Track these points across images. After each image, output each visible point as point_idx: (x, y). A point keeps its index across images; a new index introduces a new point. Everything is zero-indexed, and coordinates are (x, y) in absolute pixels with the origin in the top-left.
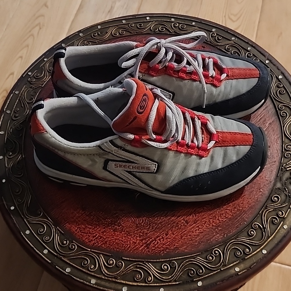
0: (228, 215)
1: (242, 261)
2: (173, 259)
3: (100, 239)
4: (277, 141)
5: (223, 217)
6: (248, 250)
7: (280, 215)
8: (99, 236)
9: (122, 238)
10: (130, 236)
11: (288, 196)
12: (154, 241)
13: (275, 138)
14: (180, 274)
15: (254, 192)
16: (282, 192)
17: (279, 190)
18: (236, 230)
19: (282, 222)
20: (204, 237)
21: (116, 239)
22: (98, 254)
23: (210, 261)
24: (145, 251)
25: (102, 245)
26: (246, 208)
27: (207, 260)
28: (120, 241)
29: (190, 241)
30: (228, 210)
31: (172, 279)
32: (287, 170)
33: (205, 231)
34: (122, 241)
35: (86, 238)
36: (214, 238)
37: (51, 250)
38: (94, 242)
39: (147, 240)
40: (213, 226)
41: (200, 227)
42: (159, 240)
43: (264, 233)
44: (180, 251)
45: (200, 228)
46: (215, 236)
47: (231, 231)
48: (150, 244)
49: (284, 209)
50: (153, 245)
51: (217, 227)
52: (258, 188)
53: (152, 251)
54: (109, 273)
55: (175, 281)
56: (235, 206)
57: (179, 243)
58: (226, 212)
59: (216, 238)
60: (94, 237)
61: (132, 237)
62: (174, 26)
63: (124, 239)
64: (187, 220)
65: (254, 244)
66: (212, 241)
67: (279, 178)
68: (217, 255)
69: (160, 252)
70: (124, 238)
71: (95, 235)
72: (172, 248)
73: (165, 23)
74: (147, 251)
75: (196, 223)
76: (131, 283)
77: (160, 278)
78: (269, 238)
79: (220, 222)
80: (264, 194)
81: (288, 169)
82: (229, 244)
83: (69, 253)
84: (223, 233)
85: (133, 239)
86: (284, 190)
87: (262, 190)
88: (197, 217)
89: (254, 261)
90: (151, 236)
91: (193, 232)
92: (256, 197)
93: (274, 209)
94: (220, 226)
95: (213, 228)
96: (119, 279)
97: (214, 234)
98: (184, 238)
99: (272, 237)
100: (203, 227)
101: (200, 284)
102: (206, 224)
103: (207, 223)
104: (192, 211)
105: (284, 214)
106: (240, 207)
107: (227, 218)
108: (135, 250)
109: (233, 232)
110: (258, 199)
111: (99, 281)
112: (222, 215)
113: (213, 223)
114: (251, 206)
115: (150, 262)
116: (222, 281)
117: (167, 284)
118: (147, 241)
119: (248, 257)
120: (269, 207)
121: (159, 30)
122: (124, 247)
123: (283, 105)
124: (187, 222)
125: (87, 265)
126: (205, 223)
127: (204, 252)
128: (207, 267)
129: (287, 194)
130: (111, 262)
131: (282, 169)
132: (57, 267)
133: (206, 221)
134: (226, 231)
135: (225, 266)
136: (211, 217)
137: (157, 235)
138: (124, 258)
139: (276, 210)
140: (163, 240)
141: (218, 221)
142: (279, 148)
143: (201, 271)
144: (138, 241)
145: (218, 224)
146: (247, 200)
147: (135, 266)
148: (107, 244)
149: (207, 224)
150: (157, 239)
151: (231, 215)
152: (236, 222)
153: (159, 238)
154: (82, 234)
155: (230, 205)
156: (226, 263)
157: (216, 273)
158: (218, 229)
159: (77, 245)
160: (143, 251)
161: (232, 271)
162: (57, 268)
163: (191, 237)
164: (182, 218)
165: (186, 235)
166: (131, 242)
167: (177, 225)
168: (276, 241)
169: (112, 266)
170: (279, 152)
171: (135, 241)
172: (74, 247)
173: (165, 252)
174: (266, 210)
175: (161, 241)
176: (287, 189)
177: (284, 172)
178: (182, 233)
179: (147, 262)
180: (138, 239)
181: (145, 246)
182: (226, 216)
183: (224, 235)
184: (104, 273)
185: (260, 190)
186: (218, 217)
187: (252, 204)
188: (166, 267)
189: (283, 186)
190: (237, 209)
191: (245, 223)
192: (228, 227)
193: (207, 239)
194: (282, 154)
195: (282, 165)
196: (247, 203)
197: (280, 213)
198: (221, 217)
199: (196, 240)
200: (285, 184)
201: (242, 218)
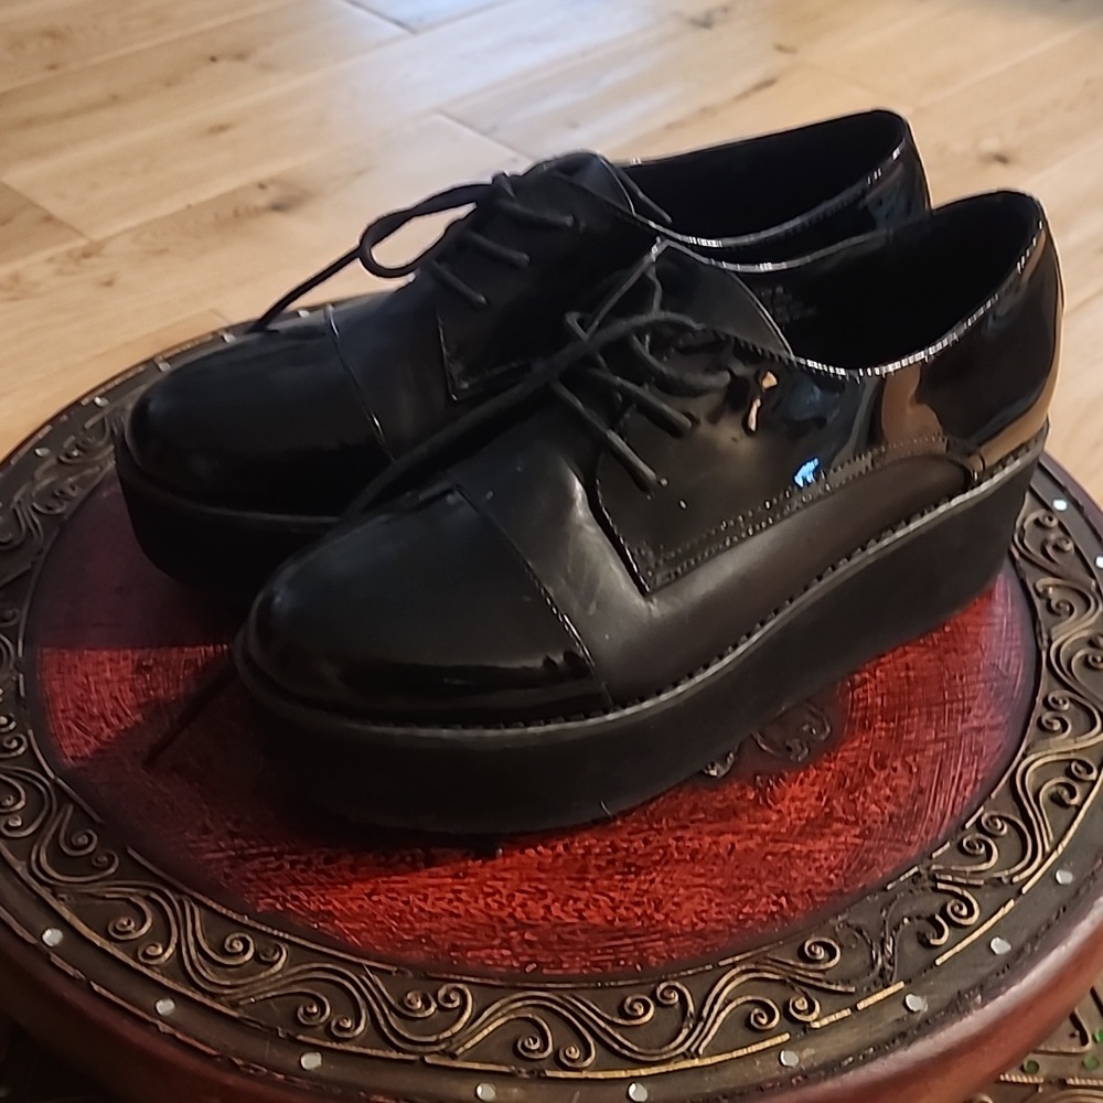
0: (593, 914)
1: (526, 1076)
2: (287, 936)
4: (965, 789)
5: (571, 909)
6: (575, 1052)
7: (797, 1011)
9: (180, 800)
10: (208, 805)
11: (878, 968)
12: (272, 859)
14: (269, 995)
15: (750, 892)
16: (866, 947)
17: (857, 935)
18: (585, 972)
19: (787, 1036)
20: (453, 932)
21: (158, 791)
22: (64, 799)
23: (404, 1012)
24: (216, 869)
26: (679, 923)
27: (401, 1003)
30: (608, 896)
31: (226, 991)
32: (935, 889)
33: (472, 915)
34: (172, 805)
35: (73, 745)
36: (482, 954)
39: (253, 843)
40: (511, 915)
41: (463, 896)
42: (293, 864)
43: (685, 1032)
44: (330, 928)
45: (459, 900)
46: (492, 947)
47: (566, 965)
48: (253, 860)
49: (831, 1000)
50: (257, 866)
51: (522, 927)
52: (778, 891)
53: (237, 882)
54: (46, 866)
55: (234, 1005)
56: (645, 899)
57: (350, 904)
58: (597, 900)
59: (490, 957)
61: (211, 811)
64: (434, 855)
65: (616, 1047)
66: (469, 959)
67: (885, 896)
68: (450, 1006)
69: (263, 898)
70: (186, 801)
72: (313, 907)
74: (224, 872)
75: (459, 878)
76: (85, 930)
77: (189, 968)
78: (693, 1058)
79: (544, 918)
80: (785, 918)
81: (941, 886)
84: (530, 956)
86: (876, 946)
87: (788, 901)
88: (478, 862)
91: (425, 899)
92: (745, 910)
93: (788, 981)
94: (540, 930)
95: (506, 922)
96: (63, 899)
97: (497, 942)
98: (380, 902)
99: (708, 1061)
100: (476, 902)
101: (311, 1061)
102: (489, 900)
103: (497, 897)
105: (814, 1016)
106: (658, 911)
107: (581, 917)
108: (189, 849)
109: (571, 972)
110: (750, 922)
112: (571, 902)
113: (519, 909)
114: (702, 930)
115: (202, 905)
117: (198, 997)
118: (251, 847)
119: (561, 1074)
120: (770, 962)
123: (1071, 700)
124: (430, 861)
125: (5, 811)
126: (489, 895)
127: (410, 974)
128: (382, 1022)
129: (880, 962)
130: (83, 840)
131: (918, 874)
133: (502, 890)
134: (546, 953)
135: (453, 1057)
136: (530, 886)
138: (132, 853)
139: (793, 988)
140: (303, 871)
141: (542, 912)
142: (956, 812)
143: (349, 1024)
145: (536, 920)
146: (702, 905)
147: (146, 892)
149: (495, 901)
150: (286, 857)
151: (605, 917)
152: (610, 947)
153: (295, 857)
154: (74, 728)
155: (628, 889)
156: (461, 1050)
157: (398, 1060)
158: (523, 935)
159: (30, 747)
160: (213, 866)
161: (461, 1089)
163: (407, 909)
165: (394, 895)
168: (710, 1085)
169: (72, 853)
170: (946, 822)
172: (15, 744)
173: (278, 906)
174: (753, 966)
175: (292, 867)
176: (889, 948)
177: (923, 889)
179: (192, 898)
180: (225, 827)
181: (229, 857)
182: (584, 910)
183: (530, 963)
184: (33, 857)
185: (779, 897)
186: (554, 901)
187: (713, 924)
188: (240, 947)
189: (883, 928)
190: (645, 912)
191: (638, 967)
192: (564, 947)
193: (459, 943)
194: (957, 832)
195: (928, 862)
196: (696, 913)
197: (802, 1004)
198: (565, 903)
199: (417, 925)
200: (897, 928)
201: (641, 946)
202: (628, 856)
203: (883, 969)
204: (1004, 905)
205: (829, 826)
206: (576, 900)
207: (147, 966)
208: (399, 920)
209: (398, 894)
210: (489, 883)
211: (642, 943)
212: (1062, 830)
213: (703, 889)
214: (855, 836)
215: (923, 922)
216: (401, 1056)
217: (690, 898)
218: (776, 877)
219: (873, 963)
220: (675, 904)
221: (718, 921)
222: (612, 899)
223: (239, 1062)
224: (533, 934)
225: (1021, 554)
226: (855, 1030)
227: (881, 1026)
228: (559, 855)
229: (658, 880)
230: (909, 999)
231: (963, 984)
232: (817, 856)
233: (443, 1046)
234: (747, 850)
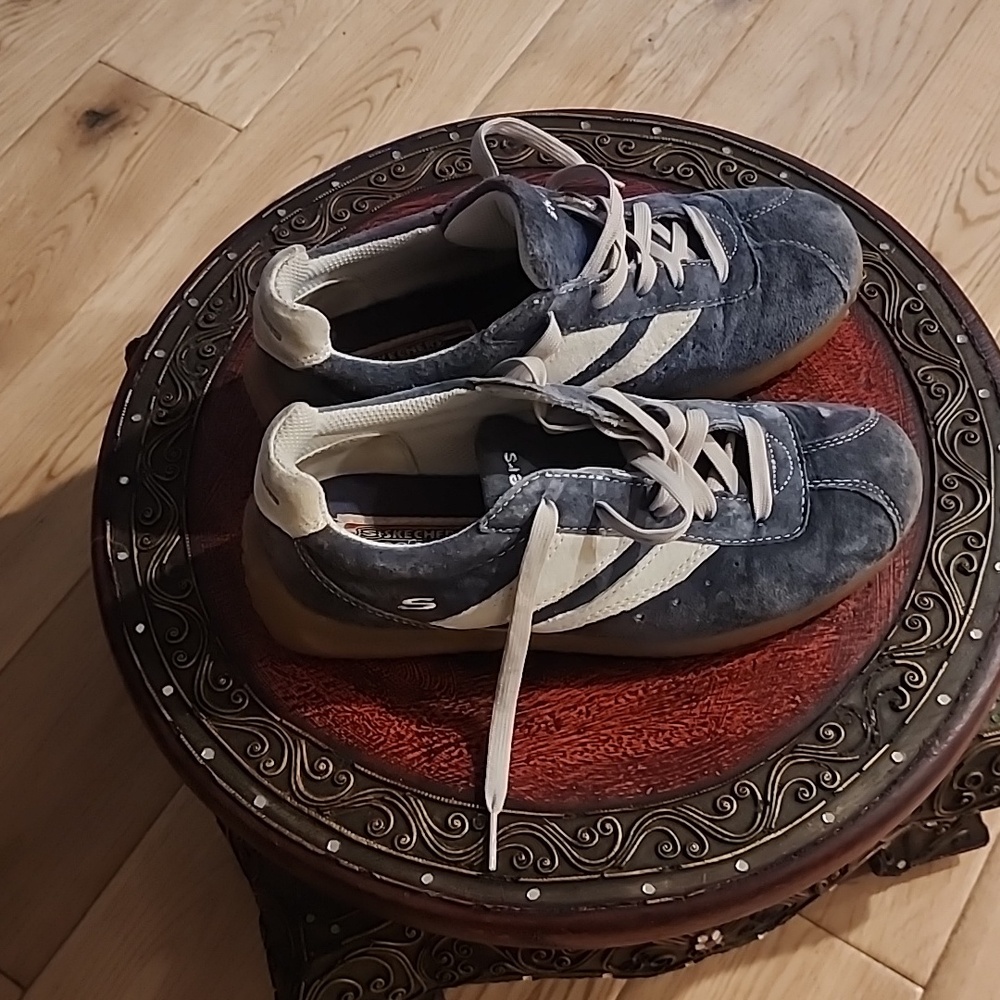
0: (677, 740)
1: (670, 870)
3: (315, 699)
4: (899, 576)
5: (662, 740)
6: (696, 847)
7: (826, 782)
8: (314, 691)
9: (373, 715)
10: (393, 716)
11: (869, 735)
12: (453, 748)
13: (897, 565)
15: (775, 697)
16: (858, 721)
17: (851, 713)
18: (684, 785)
19: (824, 802)
20: (591, 777)
21: (355, 712)
22: (295, 737)
23: (580, 845)
24: (419, 765)
25: (314, 715)
26: (735, 733)
27: (575, 838)
28: (363, 719)
29: (548, 775)
30: (683, 723)
31: (463, 858)
32: (894, 664)
33: (600, 761)
34: (369, 721)
35: (280, 688)
36: (615, 788)
37: (181, 691)
38: (296, 702)
39: (435, 738)
40: (625, 754)
41: (589, 746)
42: (468, 748)
43: (760, 816)
45: (587, 750)
46: (620, 782)
47: (671, 783)
48: (440, 752)
49: (843, 768)
50: (445, 757)
51: (634, 761)
52: (792, 691)
53: (436, 772)
54: (306, 793)
55: (470, 867)
56: (707, 719)
57: (517, 772)
58: (676, 728)
59: (620, 789)
60: (301, 689)
61: (397, 720)
62: (724, 171)
63: (377, 720)
64: (559, 719)
65: (720, 837)
66: (607, 795)
67: (863, 679)
68: (607, 834)
69: (458, 781)
70: (377, 716)
71: (305, 685)
73: (701, 158)
74: (425, 767)
75: (582, 733)
76: (353, 836)
77: (432, 847)
78: (770, 834)
79: (647, 751)
80: (802, 712)
81: (898, 662)
82: (650, 814)
83: (224, 711)
84: (646, 782)
85: (399, 726)
86: (865, 718)
87: (802, 698)
88: (591, 717)
89: (704, 882)
90: (449, 732)
91: (565, 756)
92: (775, 712)
93: (815, 760)
94: (646, 760)
95: (622, 760)
96: (327, 815)
97: (621, 777)
98: (535, 764)
99: (779, 833)
100: (599, 749)
101: (533, 894)
102: (606, 746)
103: (611, 742)
104: (582, 699)
105: (837, 783)
106: (718, 726)
107: (671, 744)
108: (394, 754)
109: (676, 787)
110: (780, 721)
111: (274, 805)
112: (660, 734)
113: (628, 748)
114: (750, 734)
115: (421, 797)
116: (596, 905)
117: (446, 867)
118: (435, 742)
119: (691, 865)
120: (800, 750)
121: (675, 171)
122: (368, 739)
123: (959, 478)
124: (558, 724)
125: (258, 755)
126: (606, 741)
127: (574, 816)
128: (569, 856)
129: (869, 730)
130: (322, 767)
131: (881, 655)
132: (182, 736)
133: (613, 736)
134: (656, 777)
135: (621, 869)
136: (630, 729)
137: (468, 733)
138: (359, 767)
139: (819, 764)
140: (477, 753)
141: (643, 746)
142: (897, 596)
143: (548, 863)
144: (410, 735)
145: (642, 753)
146: (746, 715)
147: (380, 796)
148: (328, 718)
149: (610, 745)
150: (461, 744)
151: (685, 740)
152: (695, 762)
153: (468, 743)
154: (275, 673)
155: (695, 714)
156: (624, 863)
157: (588, 880)
158: (636, 767)
159: (251, 699)
160: (416, 764)
161: (632, 891)
162: (181, 740)
163: (555, 766)
164: (549, 710)
165: (543, 757)
166: (392, 731)
167: (529, 724)
168: (785, 849)
169: (319, 778)
170: (891, 607)
171: (403, 733)
172: (241, 700)
173: (471, 784)
174: (790, 755)
176: (873, 718)
177: (886, 666)
178: (533, 749)
179: (413, 794)
180: (412, 731)
181: (424, 754)
182: (671, 739)
183: (648, 788)
184: (294, 787)
185: (794, 696)
186: (649, 736)
187: (757, 729)
188: (458, 824)
189: (866, 704)
190: (710, 730)
191: (718, 773)
192: (665, 770)
193: (597, 783)
194: (900, 614)
195: (885, 644)
196: (744, 722)
197: (828, 776)
198: (657, 737)
199: (566, 777)
200: (874, 702)
201: (715, 757)
202: (687, 688)
203: (872, 735)
204: (941, 667)
205: (815, 630)
206: (664, 732)
207: (406, 853)
208: (551, 775)
209: (545, 755)
210: (602, 732)
211: (715, 753)
212: (968, 595)
213: (744, 702)
214: (834, 633)
215: (891, 692)
216: (588, 877)
217: (736, 711)
218: (789, 679)
219: (866, 732)
220: (728, 718)
221: (759, 725)
222: (686, 725)
223: (488, 906)
224: (644, 765)
225: (902, 345)
226: (865, 785)
227: (881, 778)
228: (641, 698)
229: (712, 702)
230: (894, 755)
231: (926, 733)
232: (811, 656)
233: (613, 862)
234: (765, 662)
